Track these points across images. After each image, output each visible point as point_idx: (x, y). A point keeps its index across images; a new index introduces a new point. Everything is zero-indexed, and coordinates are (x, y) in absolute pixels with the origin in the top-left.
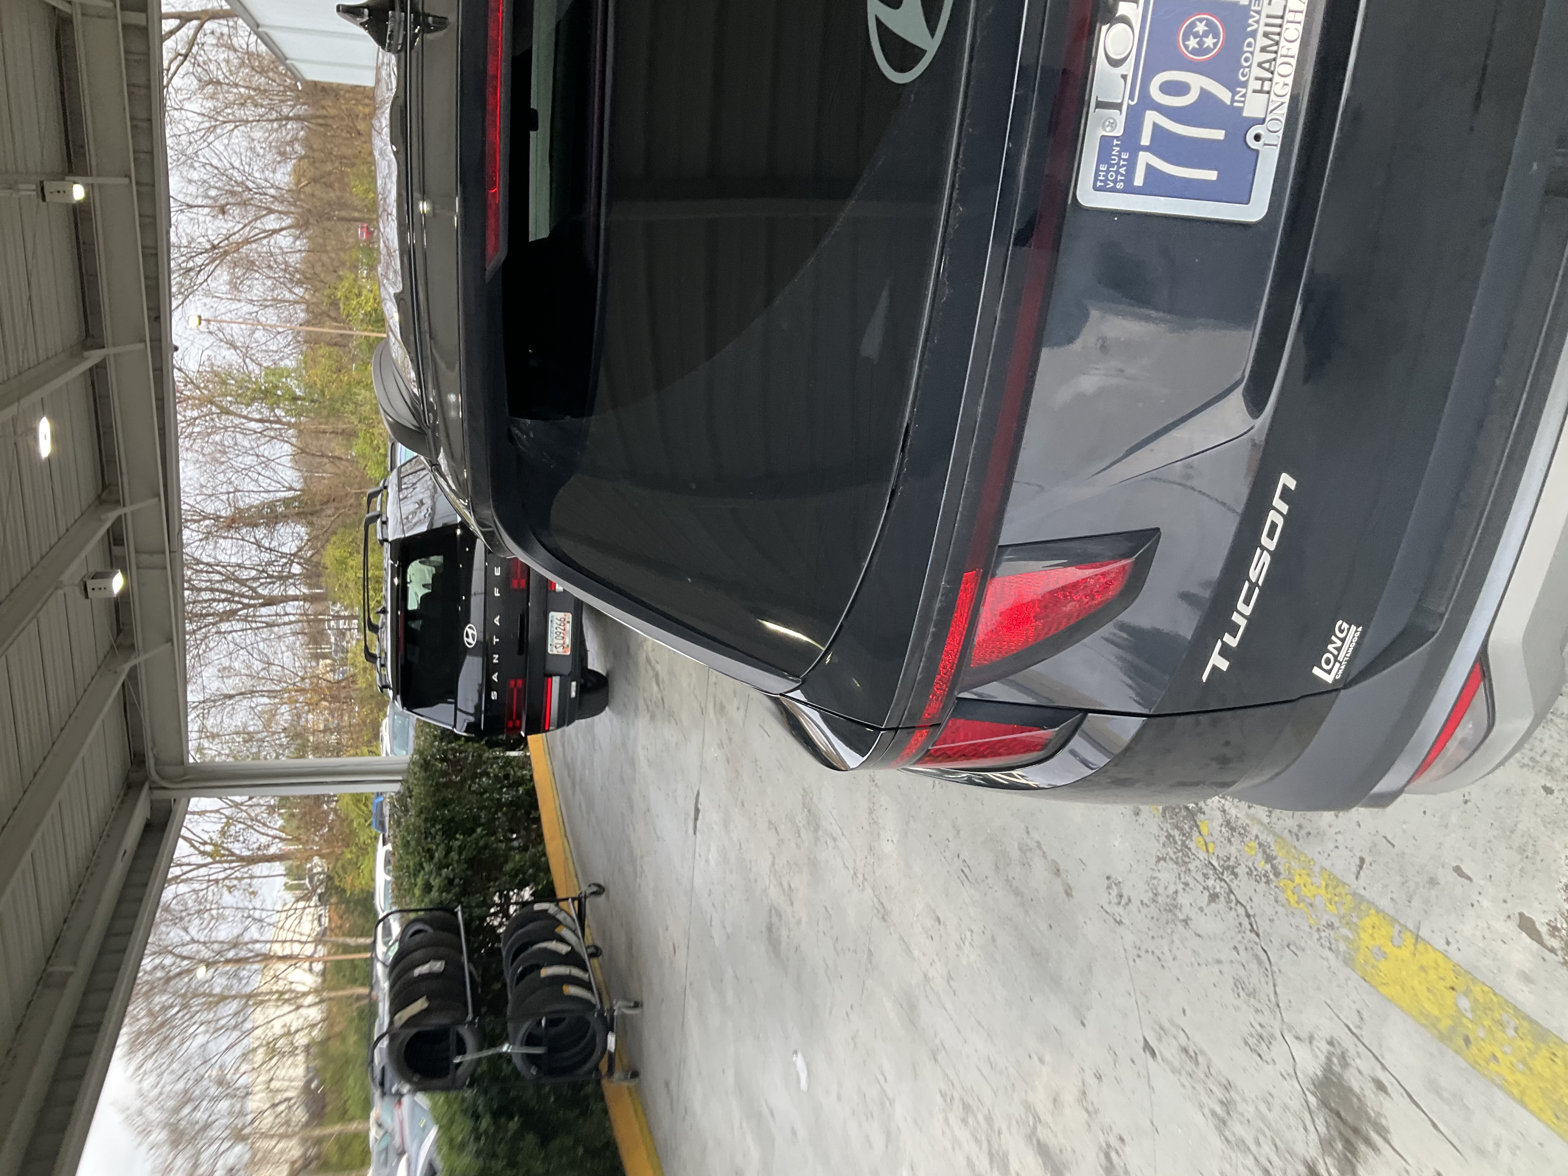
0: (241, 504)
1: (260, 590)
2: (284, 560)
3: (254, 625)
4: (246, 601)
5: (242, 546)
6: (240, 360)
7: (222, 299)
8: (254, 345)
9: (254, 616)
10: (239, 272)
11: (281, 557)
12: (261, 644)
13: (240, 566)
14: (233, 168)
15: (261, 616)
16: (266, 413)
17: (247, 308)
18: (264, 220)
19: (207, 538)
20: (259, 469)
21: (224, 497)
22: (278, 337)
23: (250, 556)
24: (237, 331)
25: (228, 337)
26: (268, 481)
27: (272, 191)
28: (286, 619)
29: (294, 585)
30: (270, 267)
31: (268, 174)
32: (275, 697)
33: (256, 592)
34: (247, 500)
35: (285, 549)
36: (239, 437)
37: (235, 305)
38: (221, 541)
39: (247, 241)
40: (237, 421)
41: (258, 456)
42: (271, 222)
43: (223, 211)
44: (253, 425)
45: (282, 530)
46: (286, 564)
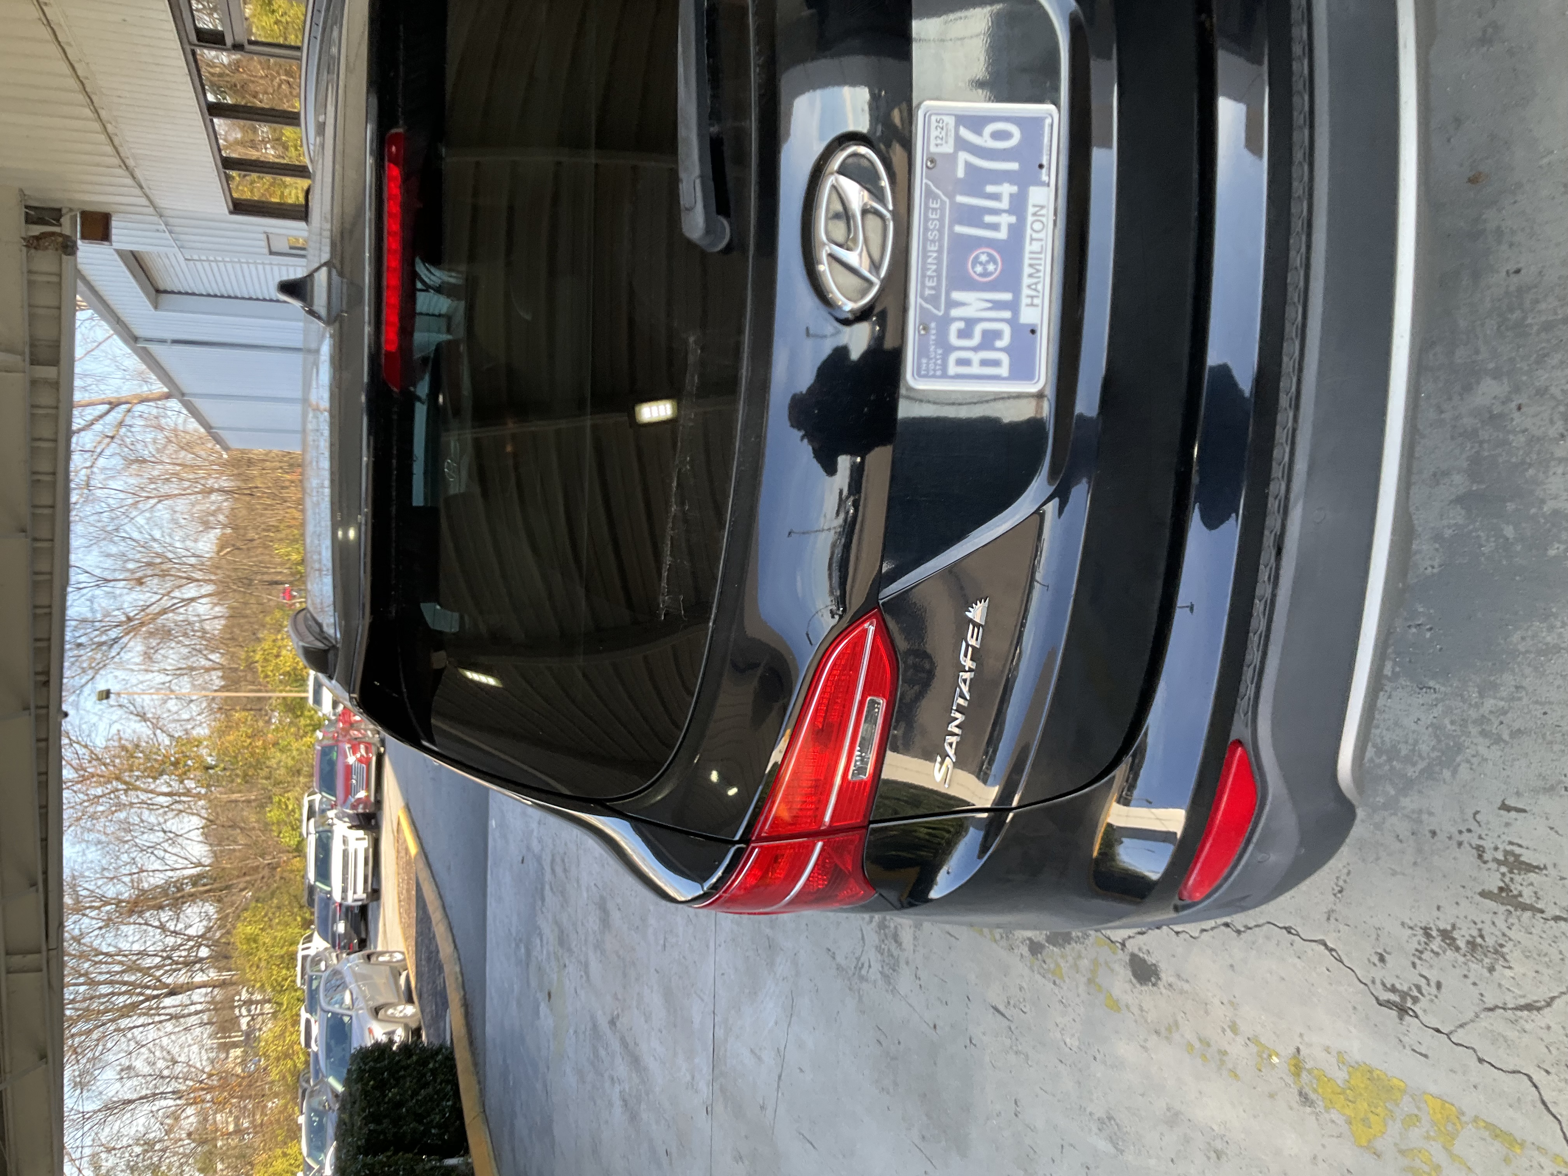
0: (146, 886)
1: (164, 979)
2: (191, 943)
3: (157, 1019)
4: (148, 992)
5: (145, 931)
6: (150, 732)
7: (132, 670)
8: (165, 716)
9: (158, 1008)
10: (153, 642)
11: (188, 940)
12: (165, 1041)
13: (143, 954)
14: (155, 540)
15: (164, 1008)
16: (175, 785)
17: (161, 678)
18: (184, 590)
19: (107, 926)
20: (166, 845)
21: (127, 879)
22: (192, 705)
23: (154, 941)
24: (147, 702)
25: (140, 709)
26: (175, 858)
27: (193, 561)
28: (193, 1009)
29: (202, 970)
30: (185, 635)
31: (189, 544)
32: (180, 1098)
33: (160, 981)
34: (152, 880)
35: (191, 932)
36: (146, 814)
37: (150, 676)
38: (122, 927)
39: (164, 611)
40: (143, 796)
41: (165, 832)
42: (190, 591)
43: (140, 582)
44: (162, 800)
45: (190, 910)
46: (192, 947)
